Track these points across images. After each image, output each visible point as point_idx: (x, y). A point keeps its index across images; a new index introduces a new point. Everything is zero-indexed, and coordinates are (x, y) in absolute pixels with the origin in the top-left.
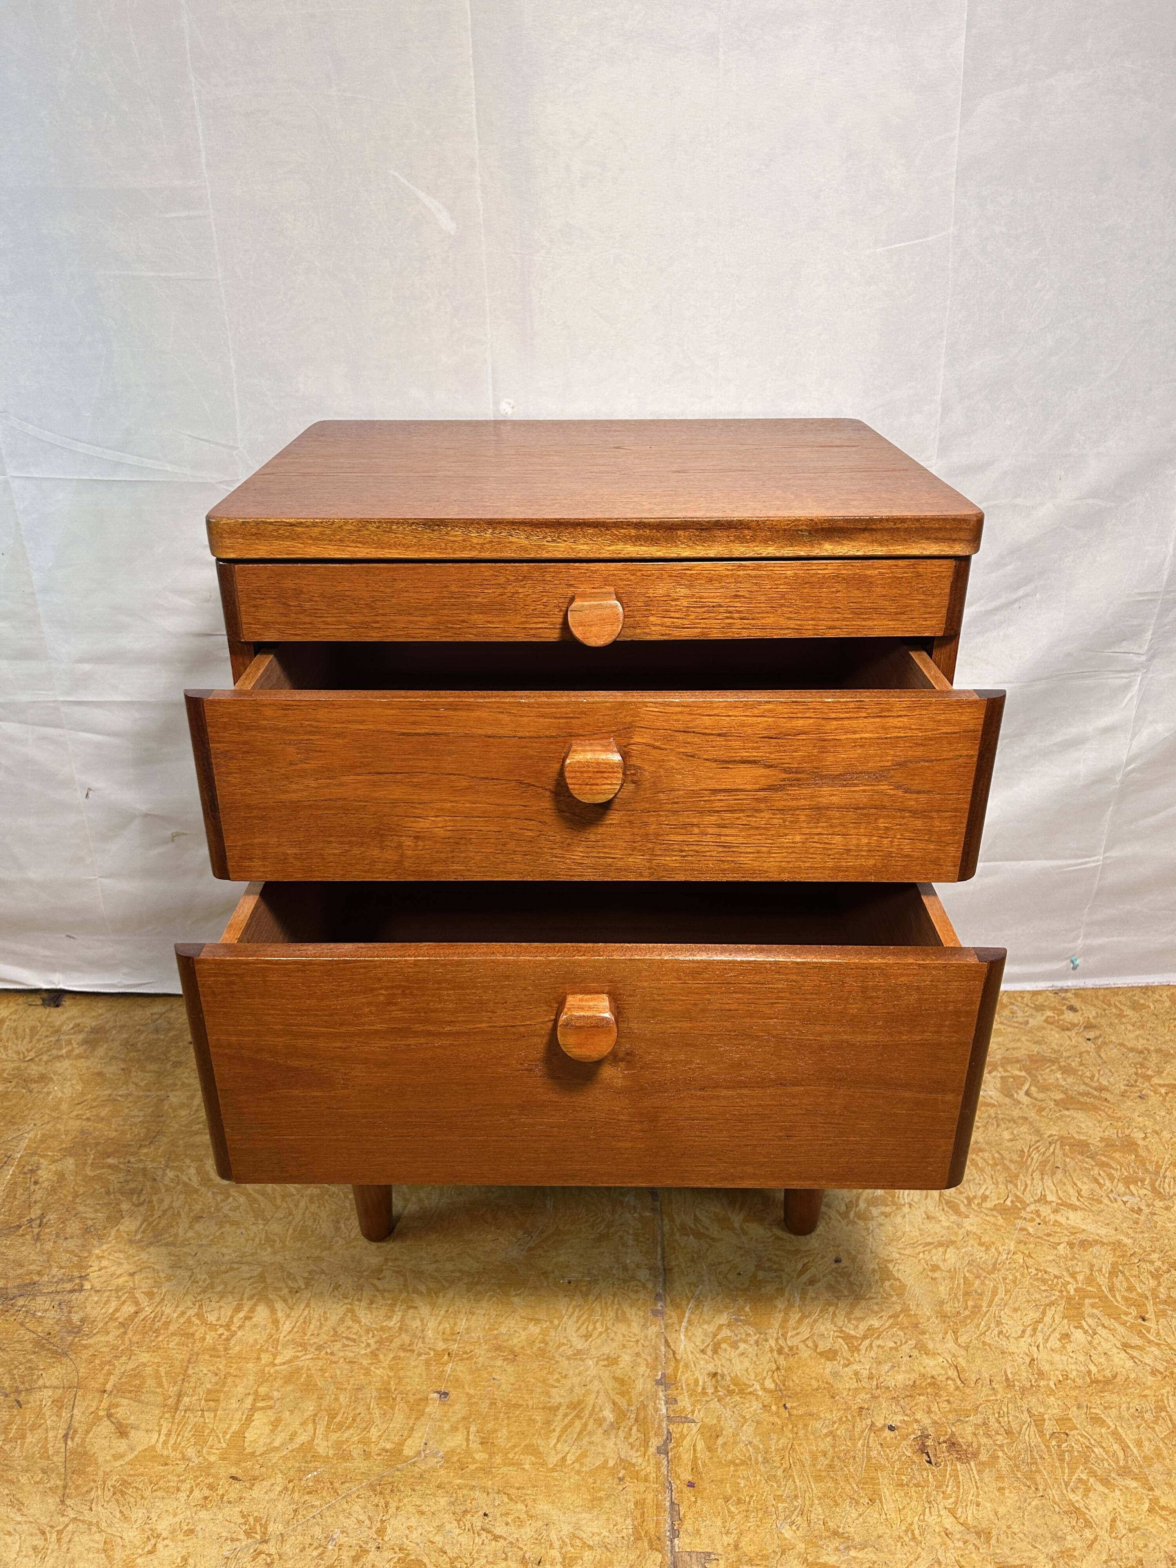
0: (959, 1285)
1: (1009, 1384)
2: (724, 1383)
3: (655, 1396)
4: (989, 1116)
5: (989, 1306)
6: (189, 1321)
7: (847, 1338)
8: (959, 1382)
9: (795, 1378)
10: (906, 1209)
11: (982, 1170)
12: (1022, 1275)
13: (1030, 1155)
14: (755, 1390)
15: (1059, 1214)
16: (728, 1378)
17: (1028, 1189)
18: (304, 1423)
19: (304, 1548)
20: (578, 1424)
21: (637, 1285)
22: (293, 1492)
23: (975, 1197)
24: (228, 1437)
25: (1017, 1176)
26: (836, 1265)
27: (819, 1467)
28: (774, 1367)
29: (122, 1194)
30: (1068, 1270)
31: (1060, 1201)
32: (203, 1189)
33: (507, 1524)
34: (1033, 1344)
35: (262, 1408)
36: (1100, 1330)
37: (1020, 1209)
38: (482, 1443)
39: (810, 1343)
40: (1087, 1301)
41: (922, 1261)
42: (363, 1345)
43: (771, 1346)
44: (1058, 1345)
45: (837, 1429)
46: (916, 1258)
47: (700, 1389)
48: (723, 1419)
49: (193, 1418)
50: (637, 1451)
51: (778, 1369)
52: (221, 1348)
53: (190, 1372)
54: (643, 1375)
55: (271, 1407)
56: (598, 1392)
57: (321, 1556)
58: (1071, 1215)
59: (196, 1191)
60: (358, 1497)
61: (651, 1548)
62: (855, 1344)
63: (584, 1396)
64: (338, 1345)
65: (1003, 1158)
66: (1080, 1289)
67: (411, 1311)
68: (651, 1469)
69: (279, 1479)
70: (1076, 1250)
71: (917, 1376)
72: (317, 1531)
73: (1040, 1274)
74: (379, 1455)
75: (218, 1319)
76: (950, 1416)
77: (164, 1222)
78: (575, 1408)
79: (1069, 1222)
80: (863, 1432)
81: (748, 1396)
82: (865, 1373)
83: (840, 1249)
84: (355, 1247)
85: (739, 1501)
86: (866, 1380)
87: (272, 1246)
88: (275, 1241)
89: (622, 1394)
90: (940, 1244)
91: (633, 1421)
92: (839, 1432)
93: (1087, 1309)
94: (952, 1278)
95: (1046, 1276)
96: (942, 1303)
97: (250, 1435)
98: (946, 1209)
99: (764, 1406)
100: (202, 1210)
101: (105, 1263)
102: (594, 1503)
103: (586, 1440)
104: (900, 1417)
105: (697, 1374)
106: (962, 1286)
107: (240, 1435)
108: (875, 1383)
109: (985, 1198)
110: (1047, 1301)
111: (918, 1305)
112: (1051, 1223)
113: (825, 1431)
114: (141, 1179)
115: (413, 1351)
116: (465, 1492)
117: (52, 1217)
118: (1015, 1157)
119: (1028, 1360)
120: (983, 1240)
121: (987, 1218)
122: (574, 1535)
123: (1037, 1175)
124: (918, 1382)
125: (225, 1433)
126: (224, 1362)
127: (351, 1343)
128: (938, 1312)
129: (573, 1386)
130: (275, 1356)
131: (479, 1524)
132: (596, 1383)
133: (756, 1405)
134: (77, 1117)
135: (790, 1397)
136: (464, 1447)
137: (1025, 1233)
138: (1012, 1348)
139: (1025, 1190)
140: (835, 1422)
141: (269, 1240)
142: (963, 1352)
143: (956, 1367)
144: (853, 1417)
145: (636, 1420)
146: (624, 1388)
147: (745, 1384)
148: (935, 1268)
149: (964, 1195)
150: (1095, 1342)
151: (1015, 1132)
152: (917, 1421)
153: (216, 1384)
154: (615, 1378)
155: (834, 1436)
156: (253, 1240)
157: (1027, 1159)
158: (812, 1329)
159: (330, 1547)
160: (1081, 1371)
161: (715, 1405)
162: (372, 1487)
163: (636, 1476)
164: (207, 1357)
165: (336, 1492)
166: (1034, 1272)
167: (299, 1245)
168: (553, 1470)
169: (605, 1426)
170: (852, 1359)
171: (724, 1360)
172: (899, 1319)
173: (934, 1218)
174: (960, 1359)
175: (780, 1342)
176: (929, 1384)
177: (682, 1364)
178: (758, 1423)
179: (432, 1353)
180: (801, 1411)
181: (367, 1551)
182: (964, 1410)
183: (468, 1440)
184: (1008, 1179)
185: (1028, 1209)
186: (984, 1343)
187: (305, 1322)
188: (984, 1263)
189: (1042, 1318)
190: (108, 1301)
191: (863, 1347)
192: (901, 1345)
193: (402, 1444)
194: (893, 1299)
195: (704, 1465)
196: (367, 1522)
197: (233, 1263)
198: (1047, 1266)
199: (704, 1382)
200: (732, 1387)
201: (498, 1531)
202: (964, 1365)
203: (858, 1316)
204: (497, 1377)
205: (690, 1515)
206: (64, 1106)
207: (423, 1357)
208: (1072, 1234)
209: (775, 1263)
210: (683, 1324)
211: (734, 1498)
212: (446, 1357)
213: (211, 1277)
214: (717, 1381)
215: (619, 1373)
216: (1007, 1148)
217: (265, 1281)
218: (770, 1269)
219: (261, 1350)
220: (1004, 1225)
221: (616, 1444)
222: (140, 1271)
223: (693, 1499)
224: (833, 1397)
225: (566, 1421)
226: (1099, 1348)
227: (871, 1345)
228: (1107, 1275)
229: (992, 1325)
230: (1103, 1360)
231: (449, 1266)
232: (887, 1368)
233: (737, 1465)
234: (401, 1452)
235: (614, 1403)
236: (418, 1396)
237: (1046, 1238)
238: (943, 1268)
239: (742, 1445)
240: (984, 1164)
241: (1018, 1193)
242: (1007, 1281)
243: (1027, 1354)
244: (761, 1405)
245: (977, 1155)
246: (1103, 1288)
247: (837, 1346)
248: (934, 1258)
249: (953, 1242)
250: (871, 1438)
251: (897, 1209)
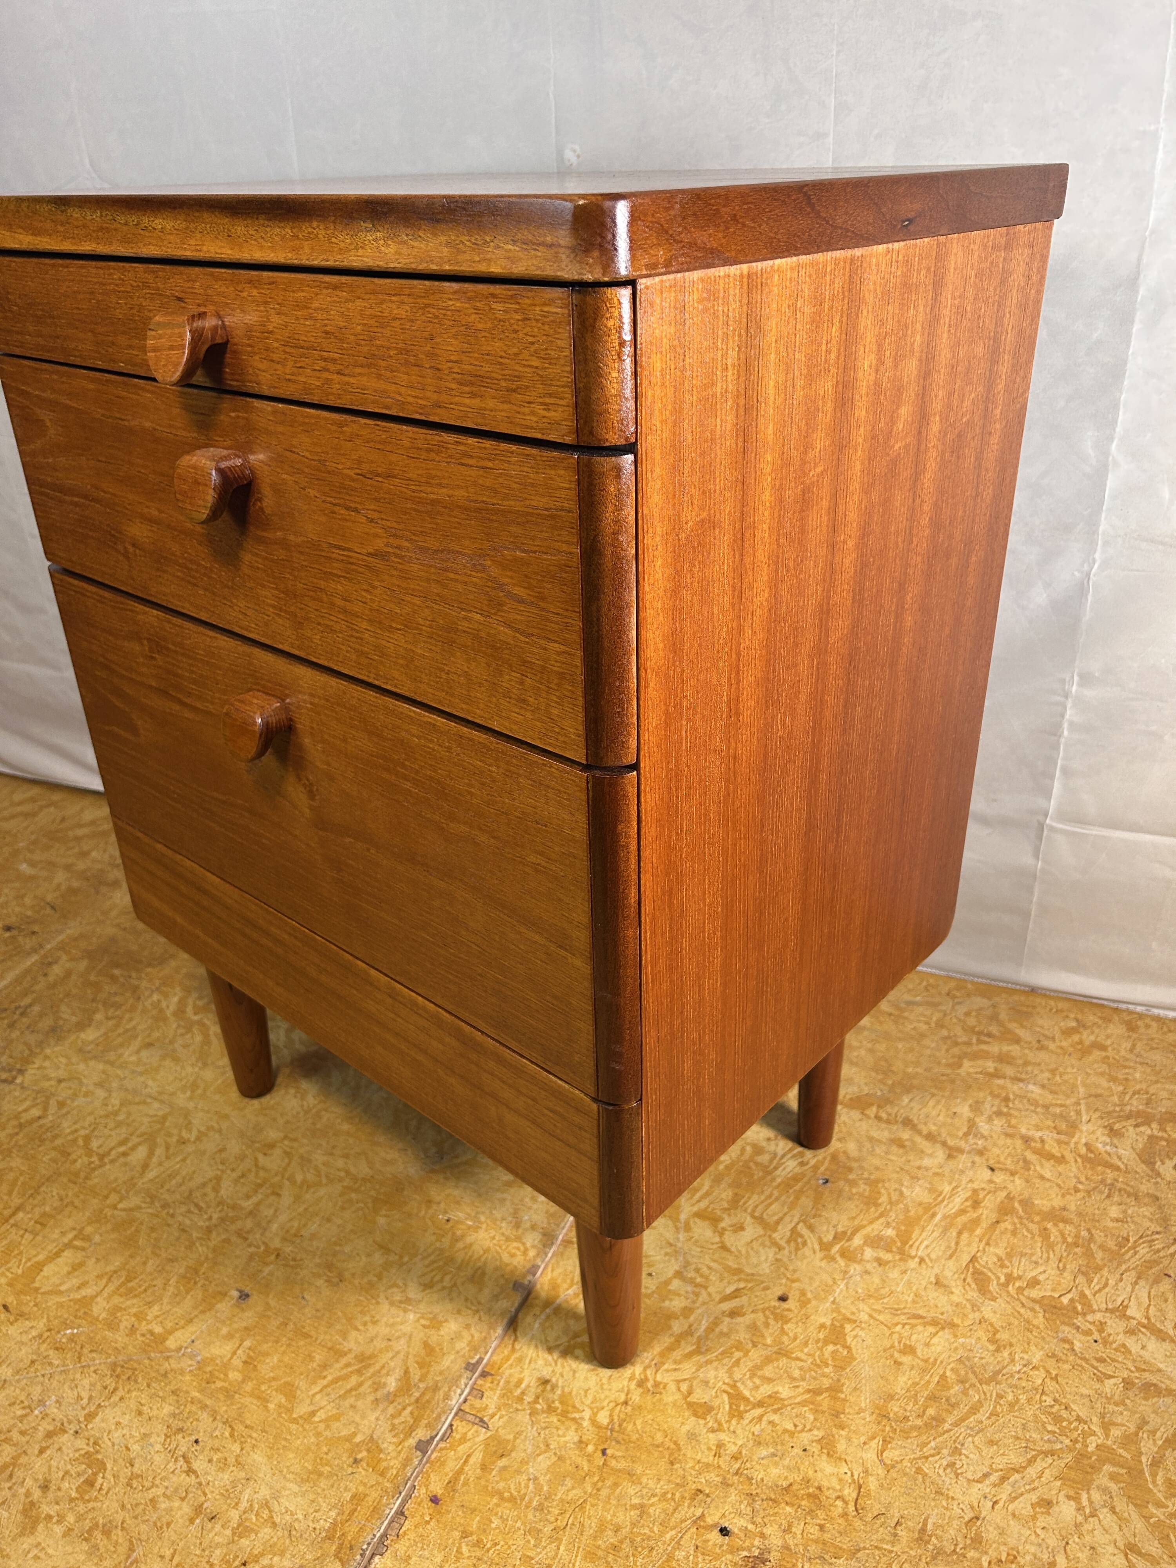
0: (928, 1382)
1: (922, 1537)
2: (550, 1396)
3: (455, 1381)
4: (1103, 1181)
5: (956, 1424)
6: (75, 1141)
7: (736, 1397)
8: (851, 1507)
9: (638, 1422)
10: (913, 1264)
11: (1051, 1246)
12: (1029, 1401)
13: (1134, 1248)
14: (582, 1418)
15: (1134, 1338)
16: (559, 1392)
17: (1107, 1290)
18: (100, 1277)
19: (14, 1403)
20: (354, 1380)
21: (518, 1249)
22: (44, 1342)
23: (1020, 1278)
24: (29, 1264)
25: (1098, 1269)
26: (777, 1304)
27: (600, 1542)
28: (623, 1398)
29: (105, 1004)
30: (1102, 1416)
31: (1145, 1321)
32: (172, 1019)
33: (210, 1461)
34: (990, 1497)
35: (76, 1248)
36: (1104, 1514)
37: (1078, 1313)
38: (245, 1362)
39: (684, 1387)
40: (1108, 1468)
41: (896, 1336)
42: (205, 1217)
43: (633, 1374)
44: (1029, 1511)
45: (652, 1505)
46: (890, 1328)
47: (518, 1392)
48: (522, 1437)
49: (14, 1236)
50: (394, 1436)
51: (626, 1403)
52: (82, 1175)
53: (43, 1189)
54: (458, 1352)
55: (83, 1249)
56: (398, 1353)
57: (21, 1418)
58: (1153, 1344)
59: (165, 1019)
60: (95, 1372)
61: (336, 1556)
62: (742, 1408)
63: (381, 1351)
64: (183, 1209)
65: (1092, 1239)
66: (1108, 1447)
67: (272, 1198)
68: (396, 1464)
69: (41, 1325)
70: (1130, 1393)
71: (798, 1480)
72: (36, 1391)
73: (1057, 1407)
74: (143, 1335)
75: (100, 1147)
76: (812, 1548)
77: (120, 1040)
78: (362, 1361)
79: (1142, 1353)
80: (682, 1521)
81: (568, 1423)
82: (732, 1449)
83: (795, 1285)
84: (265, 1115)
85: (478, 1543)
86: (728, 1458)
87: (193, 1091)
88: (198, 1087)
89: (421, 1365)
90: (934, 1322)
91: (413, 1399)
92: (651, 1510)
93: (1102, 1480)
94: (924, 1371)
95: (1065, 1414)
96: (891, 1397)
97: (47, 1270)
98: (969, 1280)
99: (581, 1442)
100: (158, 1039)
101: (47, 1064)
102: (311, 1477)
103: (351, 1400)
104: (743, 1522)
105: (526, 1373)
106: (932, 1386)
107: (39, 1267)
108: (737, 1466)
109: (1034, 1283)
110: (1047, 1447)
111: (855, 1389)
112: (1114, 1346)
113: (636, 1501)
114: (128, 994)
115: (246, 1239)
116: (194, 1408)
117: (36, 1008)
118: (1111, 1244)
119: (969, 1515)
120: (998, 1336)
121: (1022, 1311)
122: (267, 1502)
123: (1129, 1277)
124: (795, 1487)
125: (29, 1259)
126: (76, 1190)
127: (196, 1211)
128: (877, 1408)
129: (376, 1336)
130: (122, 1199)
131: (184, 1449)
132: (403, 1341)
133: (571, 1436)
134: (118, 926)
135: (618, 1442)
136: (225, 1360)
137: (1067, 1346)
138: (956, 1491)
139: (1100, 1290)
140: (654, 1495)
141: (194, 1086)
142: (881, 1471)
143: (860, 1487)
144: (683, 1497)
145: (417, 1401)
146: (427, 1359)
147: (574, 1407)
148: (909, 1350)
149: (1005, 1271)
150: (1087, 1527)
151: (1130, 1212)
152: (762, 1535)
153: (55, 1209)
154: (426, 1345)
155: (643, 1512)
156: (181, 1080)
157: (1127, 1252)
158: (698, 1370)
159: (36, 1412)
160: (1040, 1559)
161: (524, 1418)
162: (114, 1366)
163: (375, 1464)
164: (65, 1180)
165: (79, 1358)
166: (1049, 1401)
167: (217, 1097)
168: (295, 1421)
169: (379, 1394)
170: (725, 1426)
171: (567, 1369)
172: (819, 1398)
173: (945, 1286)
174: (871, 1478)
175: (648, 1372)
176: (809, 1495)
177: (517, 1355)
178: (561, 1458)
179: (263, 1248)
180: (622, 1465)
181: (65, 1432)
182: (836, 1547)
183: (234, 1353)
184: (1084, 1269)
185: (1090, 1318)
186: (919, 1470)
187: (169, 1176)
188: (983, 1366)
189: (1025, 1468)
190: (25, 1099)
191: (748, 1416)
192: (802, 1431)
193: (170, 1332)
194: (826, 1370)
195: (466, 1483)
196: (85, 1401)
197: (150, 1097)
198: (1074, 1402)
199: (528, 1386)
200: (557, 1404)
201: (196, 1465)
202: (872, 1488)
203: (767, 1374)
204: (307, 1297)
205: (412, 1535)
206: (114, 913)
207: (252, 1250)
208: (1138, 1369)
209: (702, 1276)
210: (548, 1311)
211: (475, 1537)
212: (273, 1257)
213: (122, 1105)
214: (543, 1391)
215: (433, 1340)
216: (1105, 1230)
217: (163, 1123)
218: (692, 1281)
219: (114, 1190)
220: (1042, 1327)
221: (377, 1419)
222: (69, 1080)
223: (427, 1519)
224: (672, 1463)
225: (345, 1371)
226: (1088, 1538)
227: (760, 1418)
228: (1160, 1443)
229: (945, 1452)
230: (1083, 1556)
231: (340, 1163)
232: (764, 1453)
233: (502, 1498)
234: (165, 1339)
235: (406, 1372)
236: (220, 1289)
237: (1095, 1363)
238: (919, 1353)
239: (524, 1477)
240: (1060, 1239)
241: (1087, 1292)
242: (1002, 1402)
243: (972, 1507)
244: (576, 1439)
245: (1055, 1225)
246: (1144, 1459)
247: (716, 1403)
248: (914, 1337)
249: (953, 1325)
250: (689, 1535)
251: (901, 1260)
